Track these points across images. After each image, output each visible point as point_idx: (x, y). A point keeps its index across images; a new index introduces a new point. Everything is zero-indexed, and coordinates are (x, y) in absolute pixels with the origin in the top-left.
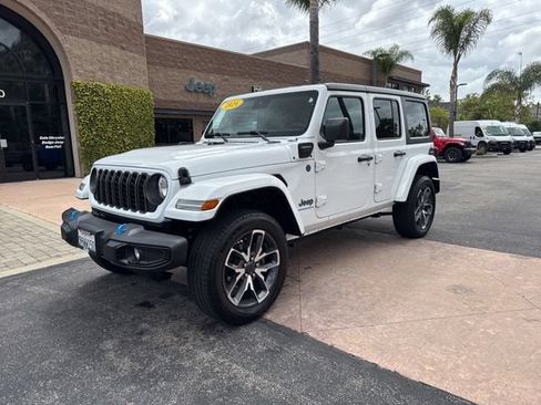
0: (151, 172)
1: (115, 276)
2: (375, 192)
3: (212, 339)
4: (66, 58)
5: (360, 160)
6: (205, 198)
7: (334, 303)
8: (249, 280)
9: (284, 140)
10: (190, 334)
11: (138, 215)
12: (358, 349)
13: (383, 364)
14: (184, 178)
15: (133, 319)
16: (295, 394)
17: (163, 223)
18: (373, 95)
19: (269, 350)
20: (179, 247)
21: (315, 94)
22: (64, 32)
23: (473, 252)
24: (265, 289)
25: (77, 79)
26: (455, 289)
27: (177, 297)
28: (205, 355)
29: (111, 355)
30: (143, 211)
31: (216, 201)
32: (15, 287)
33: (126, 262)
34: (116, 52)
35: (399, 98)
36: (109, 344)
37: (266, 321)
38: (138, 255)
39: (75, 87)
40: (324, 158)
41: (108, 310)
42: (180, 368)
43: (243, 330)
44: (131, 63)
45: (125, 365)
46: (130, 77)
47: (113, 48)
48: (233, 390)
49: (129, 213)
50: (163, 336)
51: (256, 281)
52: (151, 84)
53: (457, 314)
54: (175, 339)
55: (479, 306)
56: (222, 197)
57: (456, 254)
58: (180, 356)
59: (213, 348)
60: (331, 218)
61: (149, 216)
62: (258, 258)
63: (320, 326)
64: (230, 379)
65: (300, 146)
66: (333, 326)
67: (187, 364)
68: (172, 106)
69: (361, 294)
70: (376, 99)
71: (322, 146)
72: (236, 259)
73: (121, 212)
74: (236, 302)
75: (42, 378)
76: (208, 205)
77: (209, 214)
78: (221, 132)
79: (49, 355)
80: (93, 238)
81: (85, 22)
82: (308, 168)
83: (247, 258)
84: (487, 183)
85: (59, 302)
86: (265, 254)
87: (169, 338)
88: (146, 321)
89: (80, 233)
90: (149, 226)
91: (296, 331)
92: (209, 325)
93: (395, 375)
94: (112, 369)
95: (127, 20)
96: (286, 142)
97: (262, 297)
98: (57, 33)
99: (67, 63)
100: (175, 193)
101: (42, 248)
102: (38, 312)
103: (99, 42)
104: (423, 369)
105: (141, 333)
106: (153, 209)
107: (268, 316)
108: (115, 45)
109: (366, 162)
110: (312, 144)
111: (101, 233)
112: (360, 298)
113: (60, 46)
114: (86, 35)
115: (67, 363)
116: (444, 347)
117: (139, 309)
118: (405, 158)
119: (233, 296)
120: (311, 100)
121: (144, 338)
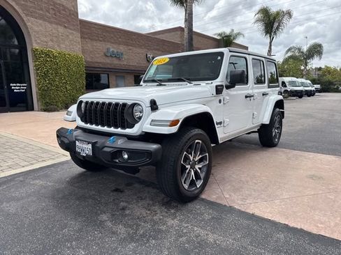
0: (130, 103)
1: (89, 173)
2: (253, 118)
3: (172, 211)
4: (29, 32)
5: (246, 97)
6: (172, 119)
7: (241, 187)
8: (193, 173)
9: (203, 83)
10: (156, 208)
11: (119, 130)
12: (271, 215)
13: (292, 224)
14: (154, 106)
15: (114, 200)
16: (244, 245)
17: (140, 135)
18: (251, 57)
19: (213, 218)
20: (156, 150)
21: (222, 54)
22: (27, 15)
23: (311, 155)
24: (200, 179)
25: (36, 46)
26: (312, 177)
27: (137, 185)
28: (173, 222)
29: (109, 224)
30: (124, 128)
31: (178, 121)
32: (21, 181)
33: (117, 161)
34: (61, 29)
35: (263, 59)
36: (104, 217)
37: (203, 200)
38: (126, 156)
39: (34, 51)
40: (228, 95)
41: (93, 195)
42: (160, 231)
43: (191, 206)
44: (71, 37)
45: (121, 229)
46: (69, 46)
47: (59, 26)
48: (202, 244)
49: (112, 130)
50: (138, 210)
51: (196, 173)
52: (84, 52)
53: (321, 192)
54: (149, 212)
55: (331, 187)
56: (182, 118)
57: (301, 156)
58: (156, 223)
59: (176, 217)
60: (231, 133)
61: (128, 131)
62: (197, 159)
63: (240, 202)
64: (197, 237)
65: (217, 86)
66: (248, 201)
67: (164, 228)
68: (96, 65)
69: (255, 181)
70: (253, 59)
71: (228, 87)
72: (186, 159)
73: (106, 129)
74: (186, 186)
75: (67, 241)
76: (174, 123)
77: (174, 129)
78: (155, 79)
79: (66, 226)
80: (90, 146)
81: (42, 9)
82: (220, 101)
83: (191, 158)
84: (297, 115)
85: (58, 191)
86: (201, 156)
87: (144, 212)
88: (123, 201)
89: (77, 143)
90: (131, 138)
91: (225, 205)
92: (167, 203)
93: (302, 230)
94: (113, 233)
95: (67, 8)
96: (204, 84)
97: (199, 184)
98: (23, 15)
99: (30, 36)
100: (149, 115)
101: (30, 155)
102: (46, 198)
103: (51, 23)
104: (318, 227)
105: (123, 209)
106: (132, 126)
107: (203, 196)
108: (60, 25)
109: (248, 99)
110: (222, 86)
111: (96, 143)
112: (256, 184)
113: (25, 24)
114: (42, 17)
115: (80, 230)
116: (323, 212)
117: (115, 193)
118: (268, 97)
119: (185, 183)
120: (219, 58)
121: (127, 212)
